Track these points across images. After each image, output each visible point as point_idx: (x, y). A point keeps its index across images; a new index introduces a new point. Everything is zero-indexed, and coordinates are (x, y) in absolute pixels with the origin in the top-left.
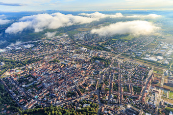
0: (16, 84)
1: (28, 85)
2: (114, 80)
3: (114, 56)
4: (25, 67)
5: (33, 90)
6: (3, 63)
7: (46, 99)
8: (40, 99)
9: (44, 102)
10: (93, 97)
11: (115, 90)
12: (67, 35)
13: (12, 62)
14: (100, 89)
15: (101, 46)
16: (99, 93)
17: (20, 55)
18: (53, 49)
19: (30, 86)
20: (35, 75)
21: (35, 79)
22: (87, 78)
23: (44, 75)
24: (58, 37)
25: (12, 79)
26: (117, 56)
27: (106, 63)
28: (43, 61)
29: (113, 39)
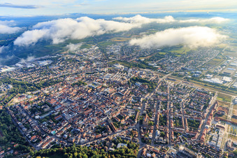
0: (27, 114)
1: (43, 116)
2: (161, 110)
3: (161, 77)
4: (39, 91)
5: (49, 123)
6: (11, 86)
7: (66, 136)
8: (59, 136)
9: (64, 139)
10: (131, 133)
11: (162, 125)
12: (97, 48)
13: (22, 85)
14: (141, 122)
15: (143, 63)
16: (140, 127)
17: (34, 75)
18: (77, 67)
19: (45, 118)
20: (53, 102)
21: (53, 107)
22: (124, 107)
23: (65, 102)
24: (85, 50)
25: (22, 108)
26: (165, 77)
27: (151, 85)
28: (64, 83)
29: (161, 53)
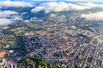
0: (29, 40)
1: (34, 43)
2: (91, 54)
3: (95, 36)
4: (36, 32)
5: (36, 46)
6: (26, 28)
7: (41, 53)
8: (38, 52)
9: (40, 55)
10: (70, 61)
11: (89, 62)
12: (65, 17)
13: (30, 28)
14: (77, 57)
15: (87, 27)
16: (76, 60)
17: (35, 25)
19: (35, 43)
20: (40, 38)
21: (39, 40)
22: (70, 47)
23: (44, 39)
24: (59, 17)
25: (28, 37)
26: (98, 36)
27: (88, 40)
28: (46, 30)
29: (99, 23)
